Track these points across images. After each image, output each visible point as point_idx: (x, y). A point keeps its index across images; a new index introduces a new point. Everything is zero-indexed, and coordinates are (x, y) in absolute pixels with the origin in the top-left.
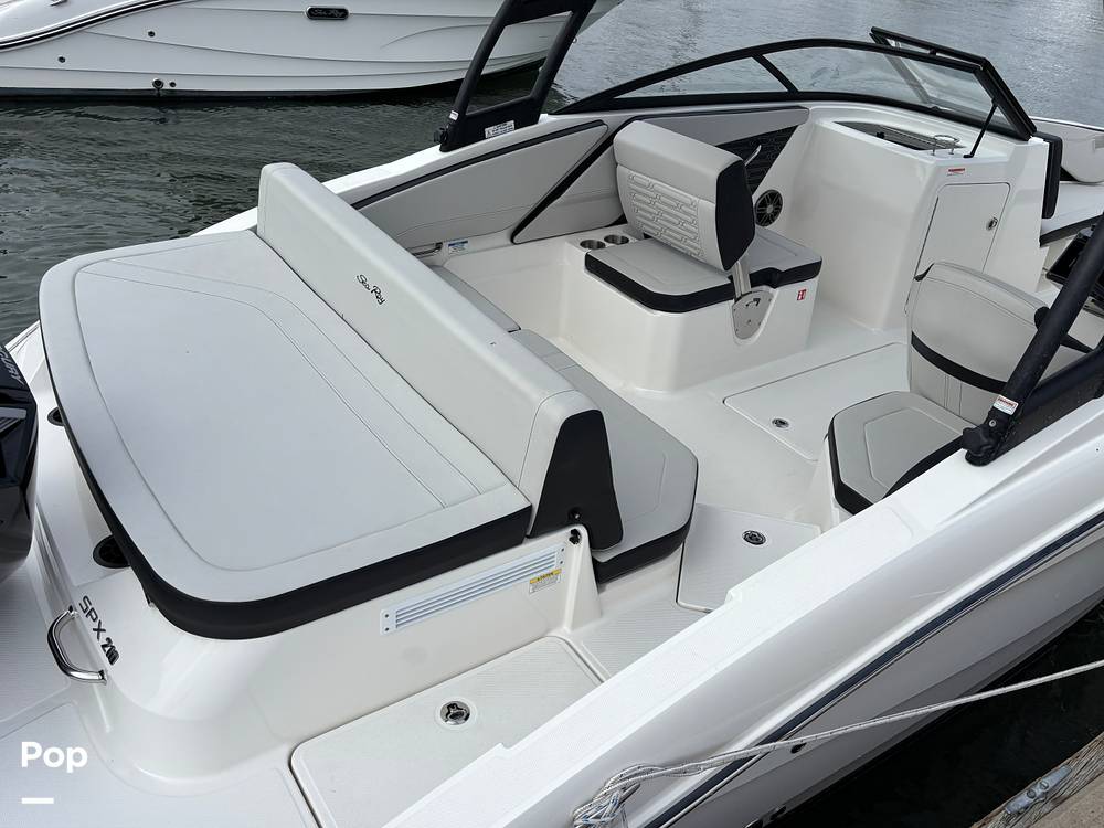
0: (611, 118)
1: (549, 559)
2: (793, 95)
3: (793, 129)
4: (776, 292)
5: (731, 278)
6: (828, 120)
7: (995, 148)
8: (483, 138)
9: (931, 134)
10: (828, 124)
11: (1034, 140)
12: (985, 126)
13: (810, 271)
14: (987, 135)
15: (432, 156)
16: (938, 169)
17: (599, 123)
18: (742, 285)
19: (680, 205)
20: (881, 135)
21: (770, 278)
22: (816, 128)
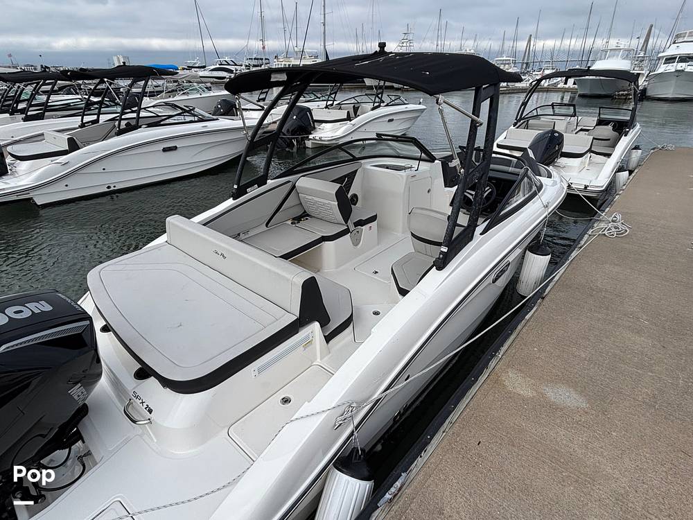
0: (293, 178)
1: (308, 337)
2: (354, 159)
3: (357, 170)
4: (364, 227)
5: (348, 226)
6: (368, 165)
7: (424, 166)
8: (247, 193)
9: (403, 165)
10: (368, 167)
11: (436, 161)
12: (420, 159)
13: (373, 219)
14: (421, 162)
15: (230, 202)
16: (408, 176)
17: (290, 181)
18: (352, 228)
19: (324, 204)
20: (387, 168)
21: (360, 223)
22: (365, 169)
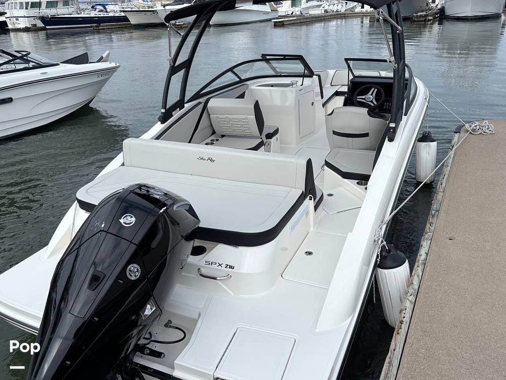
0: (203, 100)
2: (241, 81)
3: (245, 92)
4: (272, 140)
5: (261, 138)
6: (253, 86)
7: (307, 81)
8: (172, 116)
9: (289, 82)
10: (254, 87)
11: (315, 77)
13: (276, 132)
14: (305, 78)
15: (160, 126)
16: (296, 91)
17: (200, 103)
18: (265, 140)
19: (240, 120)
20: (272, 86)
21: (269, 136)
22: (252, 90)
